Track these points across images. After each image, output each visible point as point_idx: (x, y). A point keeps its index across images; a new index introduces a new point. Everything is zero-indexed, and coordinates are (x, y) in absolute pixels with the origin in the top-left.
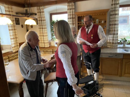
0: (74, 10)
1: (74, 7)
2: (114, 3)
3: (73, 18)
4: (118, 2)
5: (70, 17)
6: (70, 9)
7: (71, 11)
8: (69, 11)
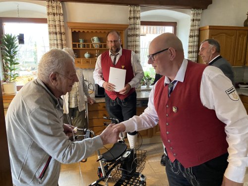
0: (62, 18)
1: (62, 12)
2: (132, 15)
3: (61, 33)
4: (138, 16)
5: (54, 31)
6: (54, 14)
7: (57, 18)
8: (51, 17)
